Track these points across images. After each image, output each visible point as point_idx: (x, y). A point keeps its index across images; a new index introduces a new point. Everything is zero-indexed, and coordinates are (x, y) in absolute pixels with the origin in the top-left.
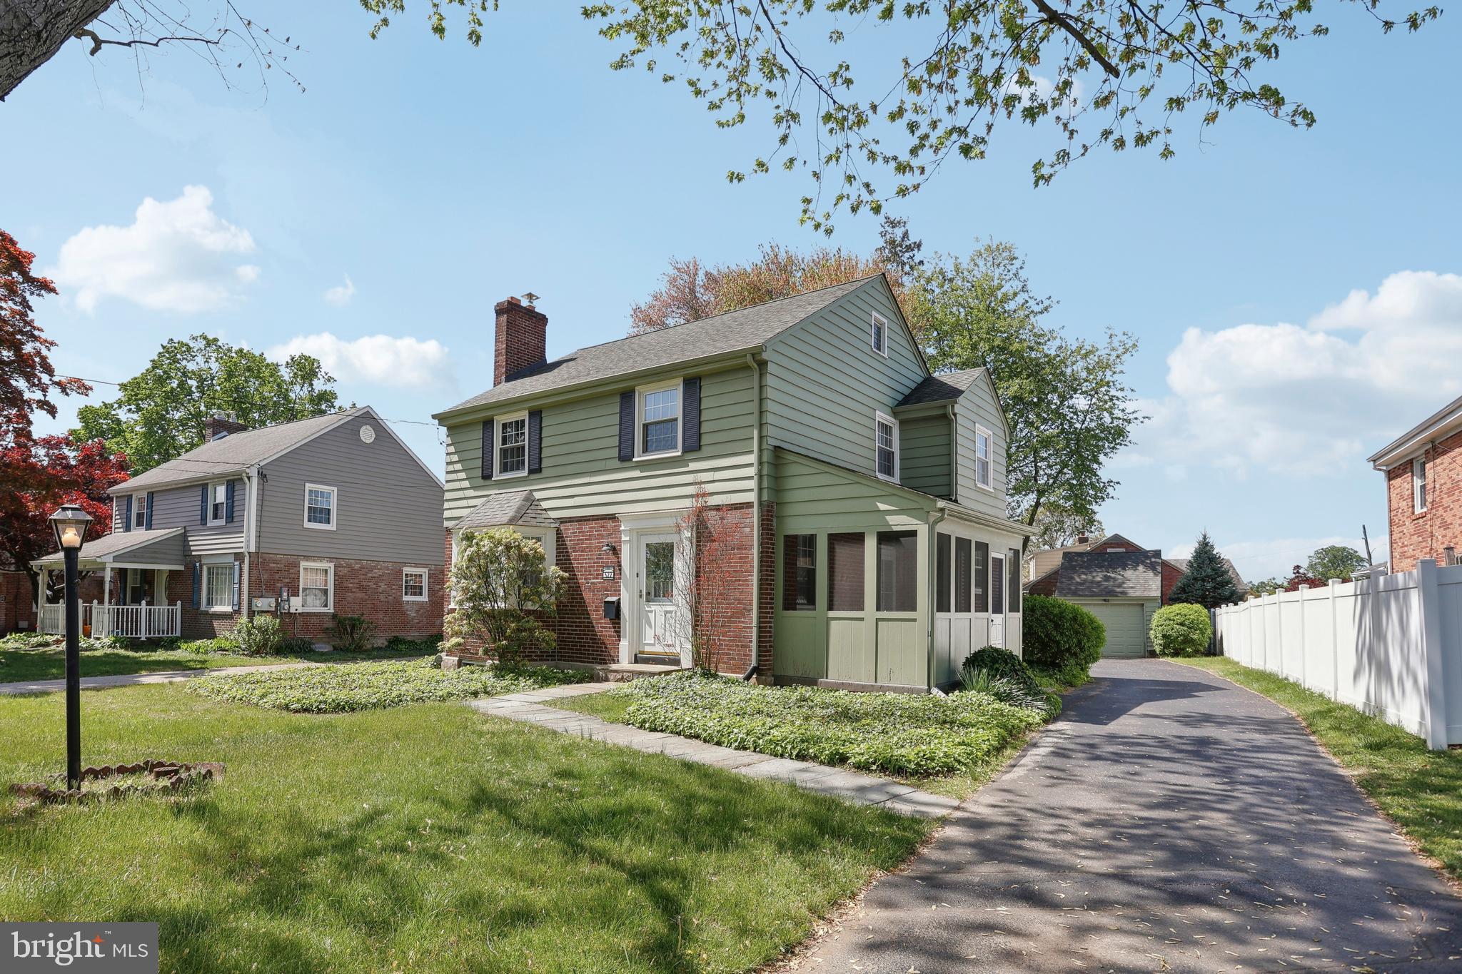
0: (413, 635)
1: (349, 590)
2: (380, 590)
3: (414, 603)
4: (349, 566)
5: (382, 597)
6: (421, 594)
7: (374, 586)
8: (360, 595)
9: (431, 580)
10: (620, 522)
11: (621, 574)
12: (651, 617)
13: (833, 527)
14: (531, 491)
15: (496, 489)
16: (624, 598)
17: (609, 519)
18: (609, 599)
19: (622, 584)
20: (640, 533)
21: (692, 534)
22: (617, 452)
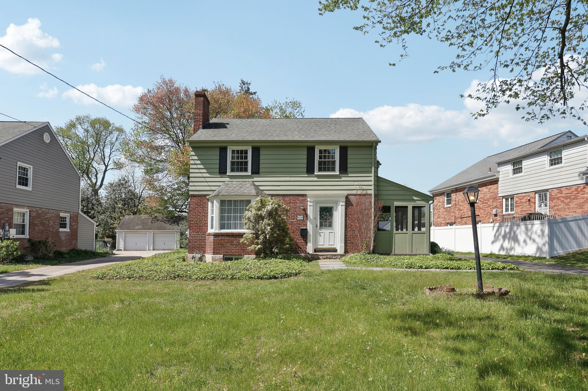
0: (64, 249)
1: (36, 225)
2: (50, 225)
3: (65, 232)
4: (37, 211)
5: (51, 229)
6: (65, 227)
7: (48, 223)
8: (41, 228)
9: (71, 220)
10: (307, 198)
11: (307, 218)
12: (322, 234)
13: (397, 204)
14: (253, 182)
15: (228, 179)
16: (310, 227)
17: (301, 196)
18: (302, 228)
19: (308, 222)
20: (316, 202)
21: (344, 204)
22: (305, 170)
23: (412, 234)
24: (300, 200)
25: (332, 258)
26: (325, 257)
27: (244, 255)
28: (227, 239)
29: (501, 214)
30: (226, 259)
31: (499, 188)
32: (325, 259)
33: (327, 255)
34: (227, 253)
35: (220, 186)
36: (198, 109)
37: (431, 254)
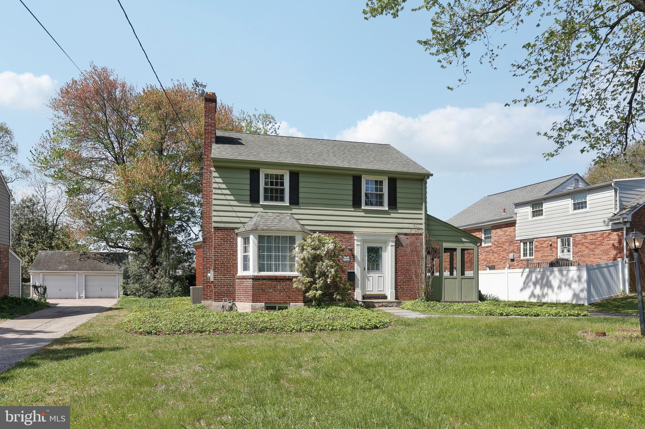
10: (354, 236)
11: (354, 259)
12: (371, 279)
13: (446, 245)
14: (292, 214)
15: (261, 210)
16: (357, 270)
17: (346, 233)
18: (349, 271)
19: (356, 264)
20: (364, 241)
21: (394, 244)
22: (351, 203)
23: (462, 279)
24: (347, 239)
25: (388, 306)
26: (381, 304)
27: (290, 303)
28: (269, 284)
29: (518, 259)
30: (268, 308)
31: (516, 231)
32: (380, 307)
33: (383, 302)
34: (269, 300)
35: (252, 218)
36: (209, 118)
37: (479, 302)
